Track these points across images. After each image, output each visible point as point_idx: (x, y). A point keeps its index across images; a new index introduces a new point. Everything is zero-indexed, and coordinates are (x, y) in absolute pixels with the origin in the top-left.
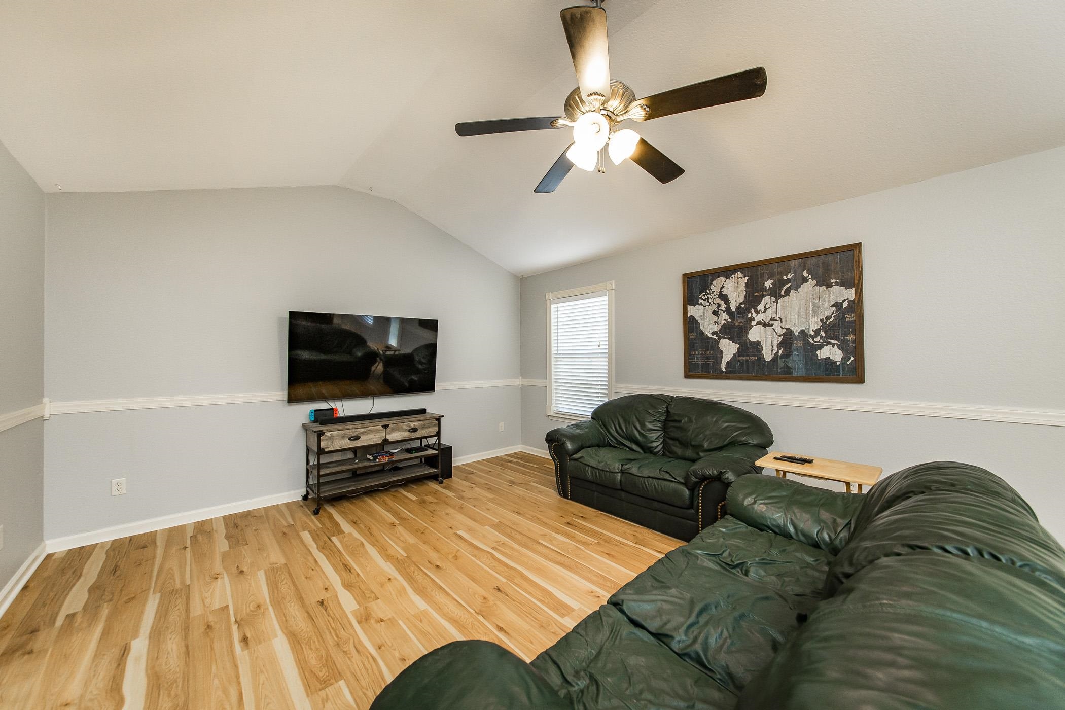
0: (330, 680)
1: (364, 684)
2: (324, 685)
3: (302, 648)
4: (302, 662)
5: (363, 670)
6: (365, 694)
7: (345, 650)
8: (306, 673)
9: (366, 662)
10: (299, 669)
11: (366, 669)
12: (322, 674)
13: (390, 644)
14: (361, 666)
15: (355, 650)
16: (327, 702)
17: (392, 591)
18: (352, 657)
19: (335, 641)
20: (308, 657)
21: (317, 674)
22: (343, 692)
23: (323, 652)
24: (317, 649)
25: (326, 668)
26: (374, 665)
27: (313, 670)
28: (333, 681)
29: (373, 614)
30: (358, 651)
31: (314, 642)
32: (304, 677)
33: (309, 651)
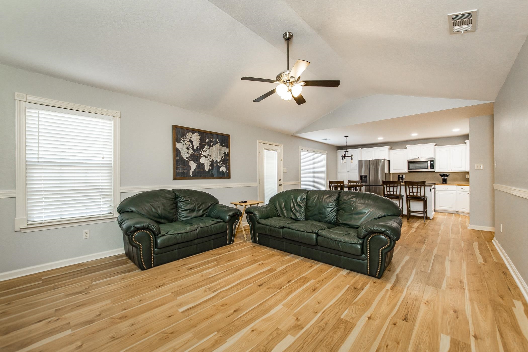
0: (344, 322)
1: (338, 310)
2: (347, 322)
3: (334, 345)
4: (342, 339)
5: (332, 313)
6: (342, 308)
7: (324, 325)
8: (347, 333)
9: (327, 314)
10: (347, 337)
11: (331, 312)
12: (343, 326)
13: (313, 310)
14: (330, 315)
15: (323, 321)
16: (353, 317)
17: (268, 324)
18: (327, 320)
19: (321, 332)
20: (338, 338)
21: (344, 328)
22: (345, 315)
23: (331, 333)
24: (331, 337)
25: (339, 327)
26: (327, 310)
27: (343, 331)
28: (343, 320)
29: (294, 324)
30: (323, 320)
31: (327, 342)
32: (349, 332)
33: (334, 340)
